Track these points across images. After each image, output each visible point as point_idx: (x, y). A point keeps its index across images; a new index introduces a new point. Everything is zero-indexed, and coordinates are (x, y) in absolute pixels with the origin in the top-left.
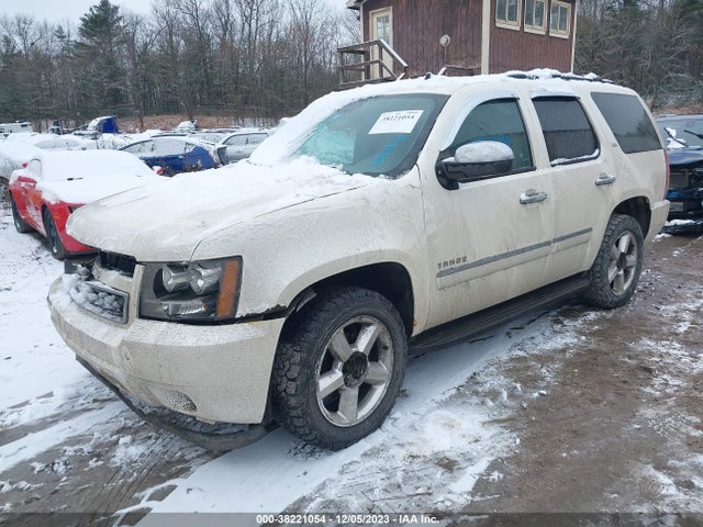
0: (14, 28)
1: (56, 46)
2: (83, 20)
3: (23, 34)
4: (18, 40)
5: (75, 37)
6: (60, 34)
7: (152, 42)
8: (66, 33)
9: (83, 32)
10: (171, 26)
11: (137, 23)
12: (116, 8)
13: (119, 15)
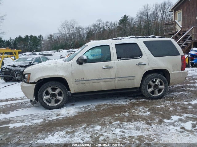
0: (105, 24)
1: (113, 27)
2: (120, 20)
3: (107, 25)
4: (105, 27)
5: (118, 25)
6: (114, 25)
7: (136, 24)
8: (116, 24)
9: (119, 23)
10: (141, 19)
11: (132, 20)
12: (128, 17)
13: (128, 18)
